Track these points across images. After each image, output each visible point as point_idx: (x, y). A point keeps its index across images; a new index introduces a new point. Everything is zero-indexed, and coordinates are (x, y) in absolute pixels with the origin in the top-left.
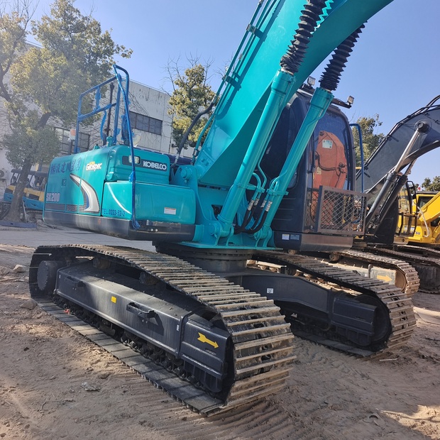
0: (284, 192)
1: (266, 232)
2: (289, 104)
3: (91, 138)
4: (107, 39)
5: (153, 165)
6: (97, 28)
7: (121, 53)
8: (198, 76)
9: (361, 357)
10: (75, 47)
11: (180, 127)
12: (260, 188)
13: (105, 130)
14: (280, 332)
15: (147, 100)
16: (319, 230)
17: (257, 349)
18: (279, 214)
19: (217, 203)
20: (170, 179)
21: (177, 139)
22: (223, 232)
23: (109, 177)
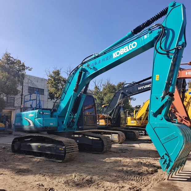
0: (78, 116)
1: (75, 126)
2: (78, 96)
3: (15, 99)
4: (23, 65)
5: (46, 113)
6: (20, 62)
7: (28, 69)
8: (57, 73)
9: (99, 154)
10: (11, 69)
11: (51, 92)
12: (72, 116)
13: (21, 95)
14: (75, 145)
15: (37, 82)
16: (87, 125)
17: (70, 148)
18: (78, 122)
19: (63, 121)
20: (51, 116)
21: (50, 96)
22: (64, 128)
23: (36, 117)
